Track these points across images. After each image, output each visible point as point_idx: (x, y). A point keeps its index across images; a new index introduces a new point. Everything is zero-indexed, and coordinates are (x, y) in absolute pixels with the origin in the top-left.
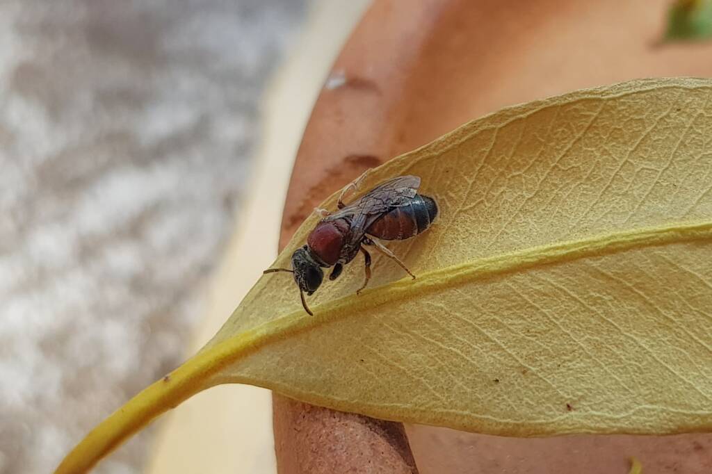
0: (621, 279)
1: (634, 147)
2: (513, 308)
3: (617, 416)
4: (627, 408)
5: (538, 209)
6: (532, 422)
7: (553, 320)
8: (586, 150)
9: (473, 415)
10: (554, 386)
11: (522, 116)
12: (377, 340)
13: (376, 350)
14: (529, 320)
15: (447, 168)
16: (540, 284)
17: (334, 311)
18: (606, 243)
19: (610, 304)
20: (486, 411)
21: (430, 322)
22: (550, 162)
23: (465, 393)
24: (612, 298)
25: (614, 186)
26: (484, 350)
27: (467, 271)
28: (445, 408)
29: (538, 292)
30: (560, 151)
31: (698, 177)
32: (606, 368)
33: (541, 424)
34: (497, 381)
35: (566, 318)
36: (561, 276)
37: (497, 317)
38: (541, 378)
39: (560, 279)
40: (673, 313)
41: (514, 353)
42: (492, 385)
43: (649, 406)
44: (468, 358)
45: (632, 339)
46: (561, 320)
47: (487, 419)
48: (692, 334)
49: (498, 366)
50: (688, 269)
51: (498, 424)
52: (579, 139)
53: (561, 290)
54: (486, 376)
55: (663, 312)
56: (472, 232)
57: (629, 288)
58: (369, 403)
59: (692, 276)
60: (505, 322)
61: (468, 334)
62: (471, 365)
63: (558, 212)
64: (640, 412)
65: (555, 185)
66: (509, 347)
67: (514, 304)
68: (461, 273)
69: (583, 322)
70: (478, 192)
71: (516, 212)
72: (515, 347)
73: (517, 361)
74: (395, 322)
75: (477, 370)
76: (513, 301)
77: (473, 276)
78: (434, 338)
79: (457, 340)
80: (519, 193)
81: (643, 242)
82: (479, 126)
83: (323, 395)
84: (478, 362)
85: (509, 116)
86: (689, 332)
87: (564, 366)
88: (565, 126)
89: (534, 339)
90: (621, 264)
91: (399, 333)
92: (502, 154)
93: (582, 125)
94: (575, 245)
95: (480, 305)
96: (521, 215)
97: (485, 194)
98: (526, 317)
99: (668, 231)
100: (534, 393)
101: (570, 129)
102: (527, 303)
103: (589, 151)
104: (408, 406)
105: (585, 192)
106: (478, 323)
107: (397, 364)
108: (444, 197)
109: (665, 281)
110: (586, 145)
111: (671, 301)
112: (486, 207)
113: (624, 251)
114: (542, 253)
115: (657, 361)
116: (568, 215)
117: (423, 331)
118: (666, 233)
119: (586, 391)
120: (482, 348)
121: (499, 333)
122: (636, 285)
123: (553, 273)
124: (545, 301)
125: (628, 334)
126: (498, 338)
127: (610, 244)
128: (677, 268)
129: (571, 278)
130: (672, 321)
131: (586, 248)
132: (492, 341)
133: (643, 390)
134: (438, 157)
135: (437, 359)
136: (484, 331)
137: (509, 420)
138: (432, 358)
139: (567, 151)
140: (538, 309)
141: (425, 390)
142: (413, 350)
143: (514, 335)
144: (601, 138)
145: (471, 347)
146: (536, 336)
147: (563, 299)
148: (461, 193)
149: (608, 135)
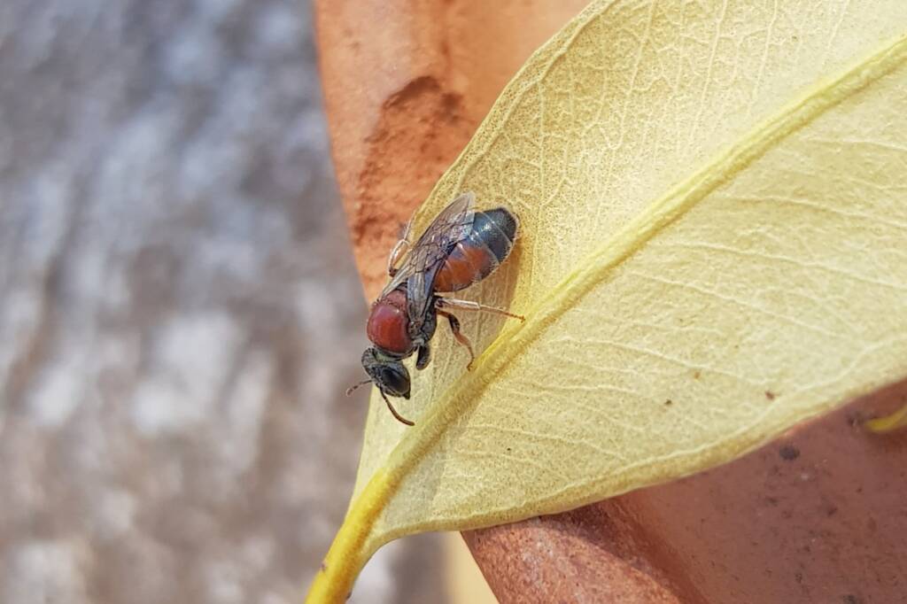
0: (771, 197)
1: (723, 14)
2: (652, 301)
3: (837, 379)
4: (845, 362)
5: (633, 158)
6: (731, 436)
7: (707, 291)
8: (662, 52)
9: (661, 458)
10: (740, 376)
11: (561, 52)
12: (514, 415)
13: (519, 429)
14: (677, 306)
15: (505, 163)
16: (671, 253)
17: (453, 404)
18: (730, 160)
19: (770, 235)
20: (671, 447)
21: (563, 365)
22: (624, 90)
23: (639, 435)
24: (771, 226)
25: (716, 80)
26: (640, 369)
27: (577, 280)
28: (624, 464)
29: (672, 265)
30: (630, 71)
31: (821, 11)
32: (799, 322)
33: (744, 434)
34: (669, 402)
35: (721, 281)
36: (693, 230)
37: (638, 321)
38: (720, 374)
39: (694, 234)
40: (858, 206)
41: (676, 358)
42: (665, 411)
43: (873, 346)
44: (624, 389)
45: (818, 267)
46: (717, 287)
47: (678, 457)
48: (897, 223)
49: (663, 382)
50: (853, 139)
51: (693, 457)
52: (648, 42)
53: (700, 247)
54: (653, 402)
55: (843, 211)
56: (568, 227)
57: (787, 203)
58: (540, 498)
59: (864, 146)
60: (649, 323)
61: (612, 358)
62: (631, 396)
63: (659, 149)
64: (866, 359)
65: (642, 116)
66: (667, 352)
67: (650, 294)
68: (571, 286)
69: (745, 276)
70: (553, 173)
71: (610, 175)
72: (673, 348)
73: (683, 365)
74: (525, 384)
75: (641, 399)
76: (648, 291)
77: (586, 283)
78: (574, 382)
79: (602, 372)
80: (605, 148)
81: (778, 134)
82: (515, 93)
83: (487, 512)
84: (638, 389)
85: (545, 61)
86: (891, 222)
87: (743, 345)
88: (620, 35)
89: (692, 327)
90: (762, 176)
91: (535, 395)
92: (560, 112)
93: (642, 23)
94: (693, 183)
95: (612, 317)
96: (616, 176)
97: (564, 171)
98: (671, 303)
99: (804, 104)
100: (719, 397)
101: (631, 35)
102: (665, 285)
103: (666, 52)
104: (583, 482)
105: (683, 106)
106: (618, 339)
107: (548, 435)
108: (519, 199)
109: (830, 171)
110: (661, 46)
111: (850, 193)
112: (571, 186)
113: (759, 159)
114: (656, 213)
115: (861, 281)
116: (672, 147)
117: (560, 380)
118: (804, 108)
119: (784, 364)
120: (635, 369)
121: (648, 339)
122: (796, 194)
123: (681, 231)
124: (687, 272)
125: (810, 264)
126: (648, 346)
127: (736, 159)
128: (838, 145)
129: (705, 227)
130: (862, 219)
131: (707, 180)
132: (645, 354)
133: (859, 328)
134: (488, 154)
135: (589, 408)
136: (630, 346)
137: (702, 447)
138: (583, 408)
139: (640, 64)
140: (682, 287)
141: (593, 452)
142: (558, 409)
143: (666, 334)
144: (674, 26)
145: (622, 373)
146: (692, 322)
147: (707, 258)
148: (536, 184)
149: (682, 17)
